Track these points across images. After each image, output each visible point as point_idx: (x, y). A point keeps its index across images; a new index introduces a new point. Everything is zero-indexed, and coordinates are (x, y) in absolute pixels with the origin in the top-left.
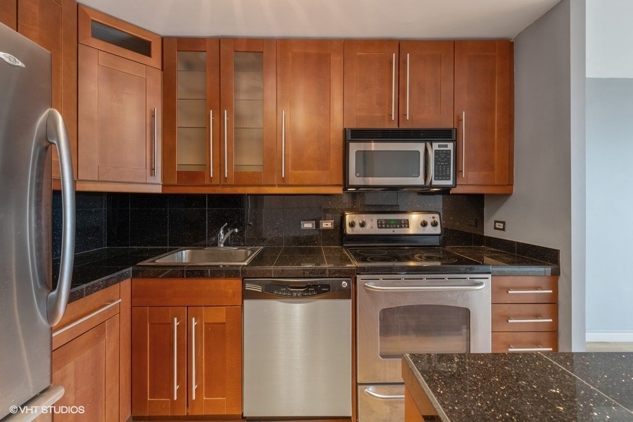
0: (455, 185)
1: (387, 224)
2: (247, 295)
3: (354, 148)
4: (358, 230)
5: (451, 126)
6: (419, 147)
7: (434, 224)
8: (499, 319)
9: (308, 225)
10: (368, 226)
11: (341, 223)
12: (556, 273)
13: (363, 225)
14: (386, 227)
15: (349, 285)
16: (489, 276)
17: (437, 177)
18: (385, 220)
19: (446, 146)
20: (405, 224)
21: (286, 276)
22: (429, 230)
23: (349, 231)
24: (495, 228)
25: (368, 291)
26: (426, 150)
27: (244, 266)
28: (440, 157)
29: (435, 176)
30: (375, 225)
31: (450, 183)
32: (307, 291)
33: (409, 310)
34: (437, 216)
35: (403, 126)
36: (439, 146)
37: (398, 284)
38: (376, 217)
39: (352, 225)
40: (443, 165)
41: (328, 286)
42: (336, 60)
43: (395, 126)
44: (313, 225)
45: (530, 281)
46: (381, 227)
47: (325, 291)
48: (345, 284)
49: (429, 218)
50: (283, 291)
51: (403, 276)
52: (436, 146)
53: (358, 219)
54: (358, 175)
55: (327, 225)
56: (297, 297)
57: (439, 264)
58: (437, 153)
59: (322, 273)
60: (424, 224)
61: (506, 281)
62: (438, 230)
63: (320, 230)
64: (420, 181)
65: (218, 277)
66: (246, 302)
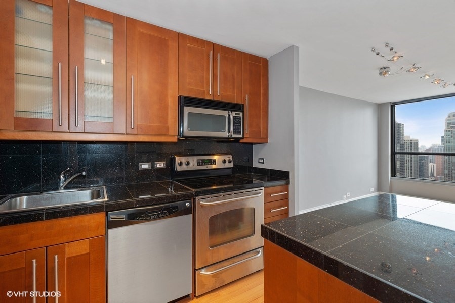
0: (243, 138)
1: (203, 162)
2: (112, 225)
3: (187, 110)
4: (184, 168)
5: (240, 102)
6: (225, 113)
7: (230, 162)
8: (267, 210)
9: (145, 166)
10: (191, 164)
11: (171, 163)
12: (288, 183)
13: (188, 164)
14: (202, 165)
15: (191, 204)
16: (263, 188)
17: (235, 132)
18: (202, 160)
19: (239, 114)
20: (213, 162)
21: (145, 205)
22: (227, 165)
23: (178, 168)
24: (259, 162)
25: (203, 206)
26: (229, 116)
27: (106, 201)
28: (236, 120)
29: (234, 132)
30: (196, 163)
31: (241, 136)
32: (162, 213)
33: (225, 214)
34: (231, 156)
35: (215, 99)
36: (236, 114)
37: (219, 199)
38: (196, 158)
39: (181, 164)
40: (237, 126)
41: (177, 207)
42: (173, 45)
43: (210, 98)
44: (149, 165)
45: (279, 188)
46: (200, 165)
47: (175, 211)
48: (188, 204)
49: (226, 158)
50: (143, 217)
51: (222, 194)
52: (234, 113)
53: (184, 159)
54: (189, 129)
55: (160, 165)
56: (155, 219)
57: (232, 185)
58: (234, 118)
59: (172, 199)
60: (224, 162)
61: (270, 190)
62: (231, 165)
63: (154, 170)
64: (225, 134)
65: (83, 214)
66: (110, 231)
